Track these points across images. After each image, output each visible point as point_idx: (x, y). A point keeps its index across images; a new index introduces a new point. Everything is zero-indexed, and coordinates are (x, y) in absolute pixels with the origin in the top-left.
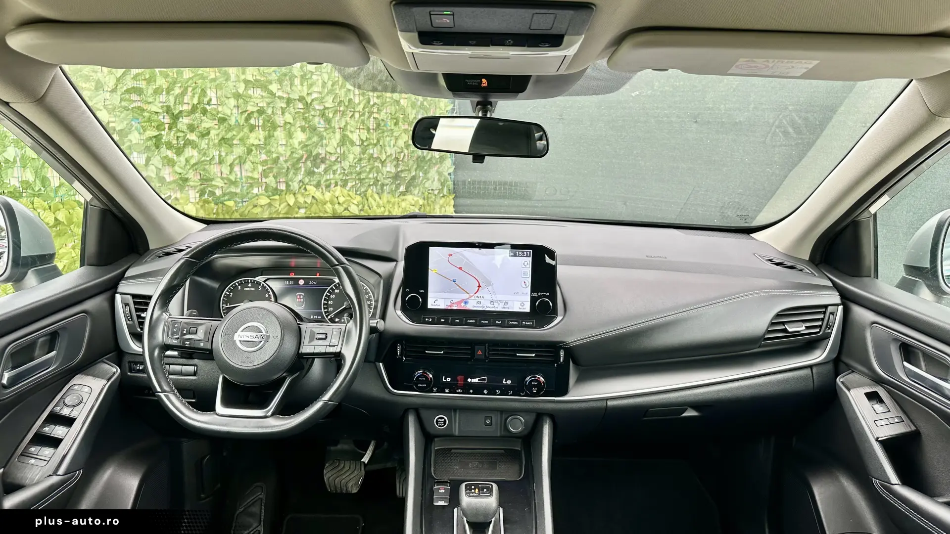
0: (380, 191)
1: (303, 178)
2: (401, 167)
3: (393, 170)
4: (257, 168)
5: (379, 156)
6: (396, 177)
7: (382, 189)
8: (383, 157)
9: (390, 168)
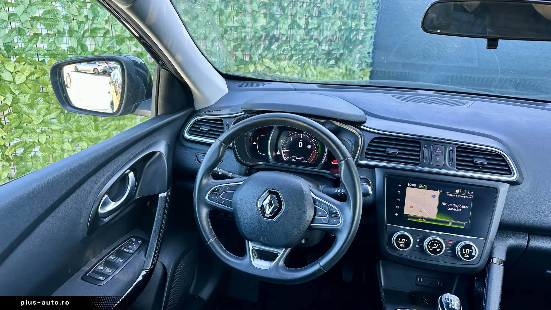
0: (315, 64)
1: (262, 53)
2: (332, 46)
3: (327, 48)
4: (230, 44)
5: (318, 38)
6: (329, 53)
7: (317, 62)
8: (321, 39)
9: (325, 47)
